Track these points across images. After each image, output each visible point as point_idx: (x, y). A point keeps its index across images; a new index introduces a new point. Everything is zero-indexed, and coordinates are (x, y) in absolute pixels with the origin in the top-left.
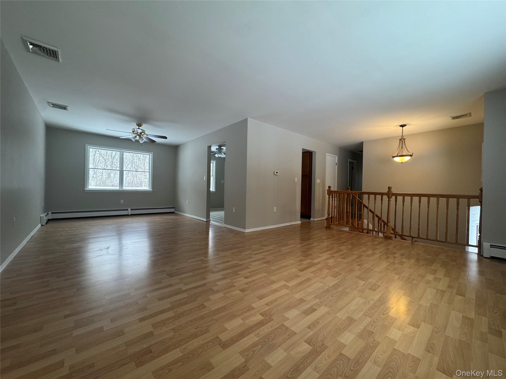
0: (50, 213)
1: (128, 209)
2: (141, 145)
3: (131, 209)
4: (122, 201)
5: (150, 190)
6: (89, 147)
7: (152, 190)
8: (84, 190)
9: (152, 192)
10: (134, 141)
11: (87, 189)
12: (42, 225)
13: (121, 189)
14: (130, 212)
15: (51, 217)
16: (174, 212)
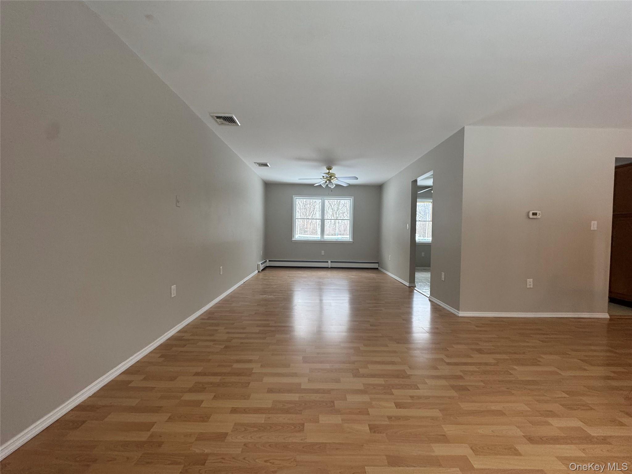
0: (268, 261)
1: (328, 262)
2: (332, 191)
3: (331, 262)
4: (323, 253)
5: (351, 241)
6: (296, 198)
7: (352, 241)
8: (292, 241)
9: (352, 243)
10: (324, 187)
11: (294, 240)
12: (258, 272)
13: (322, 240)
14: (329, 265)
15: (268, 264)
16: (378, 268)
